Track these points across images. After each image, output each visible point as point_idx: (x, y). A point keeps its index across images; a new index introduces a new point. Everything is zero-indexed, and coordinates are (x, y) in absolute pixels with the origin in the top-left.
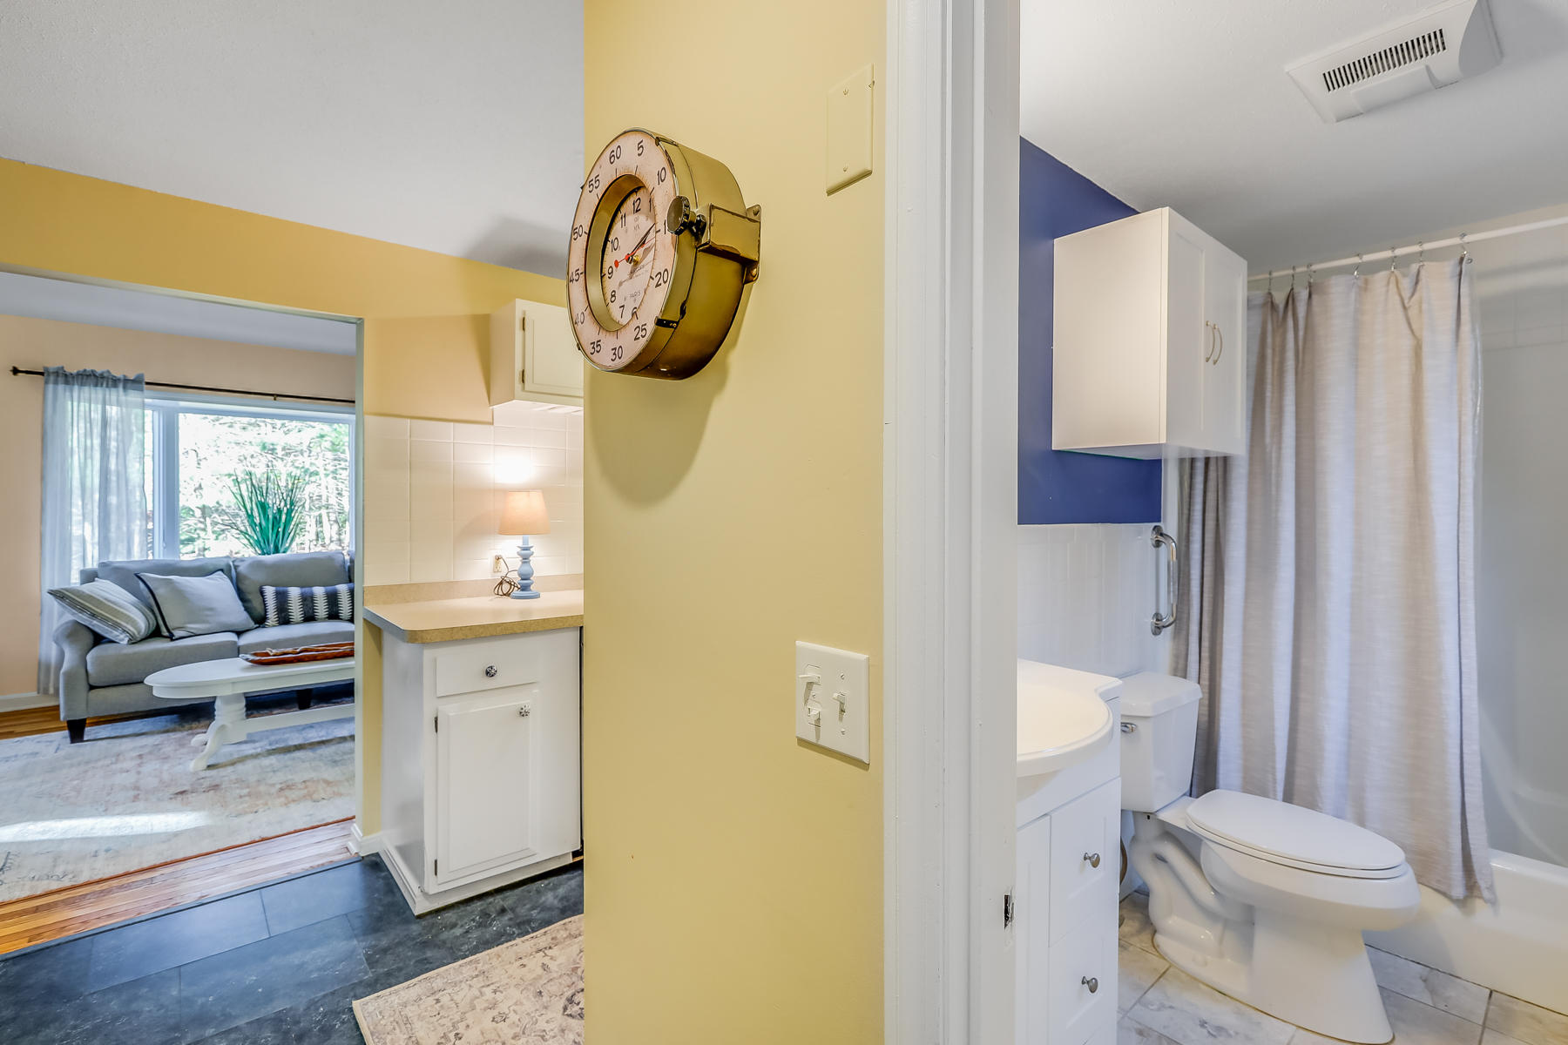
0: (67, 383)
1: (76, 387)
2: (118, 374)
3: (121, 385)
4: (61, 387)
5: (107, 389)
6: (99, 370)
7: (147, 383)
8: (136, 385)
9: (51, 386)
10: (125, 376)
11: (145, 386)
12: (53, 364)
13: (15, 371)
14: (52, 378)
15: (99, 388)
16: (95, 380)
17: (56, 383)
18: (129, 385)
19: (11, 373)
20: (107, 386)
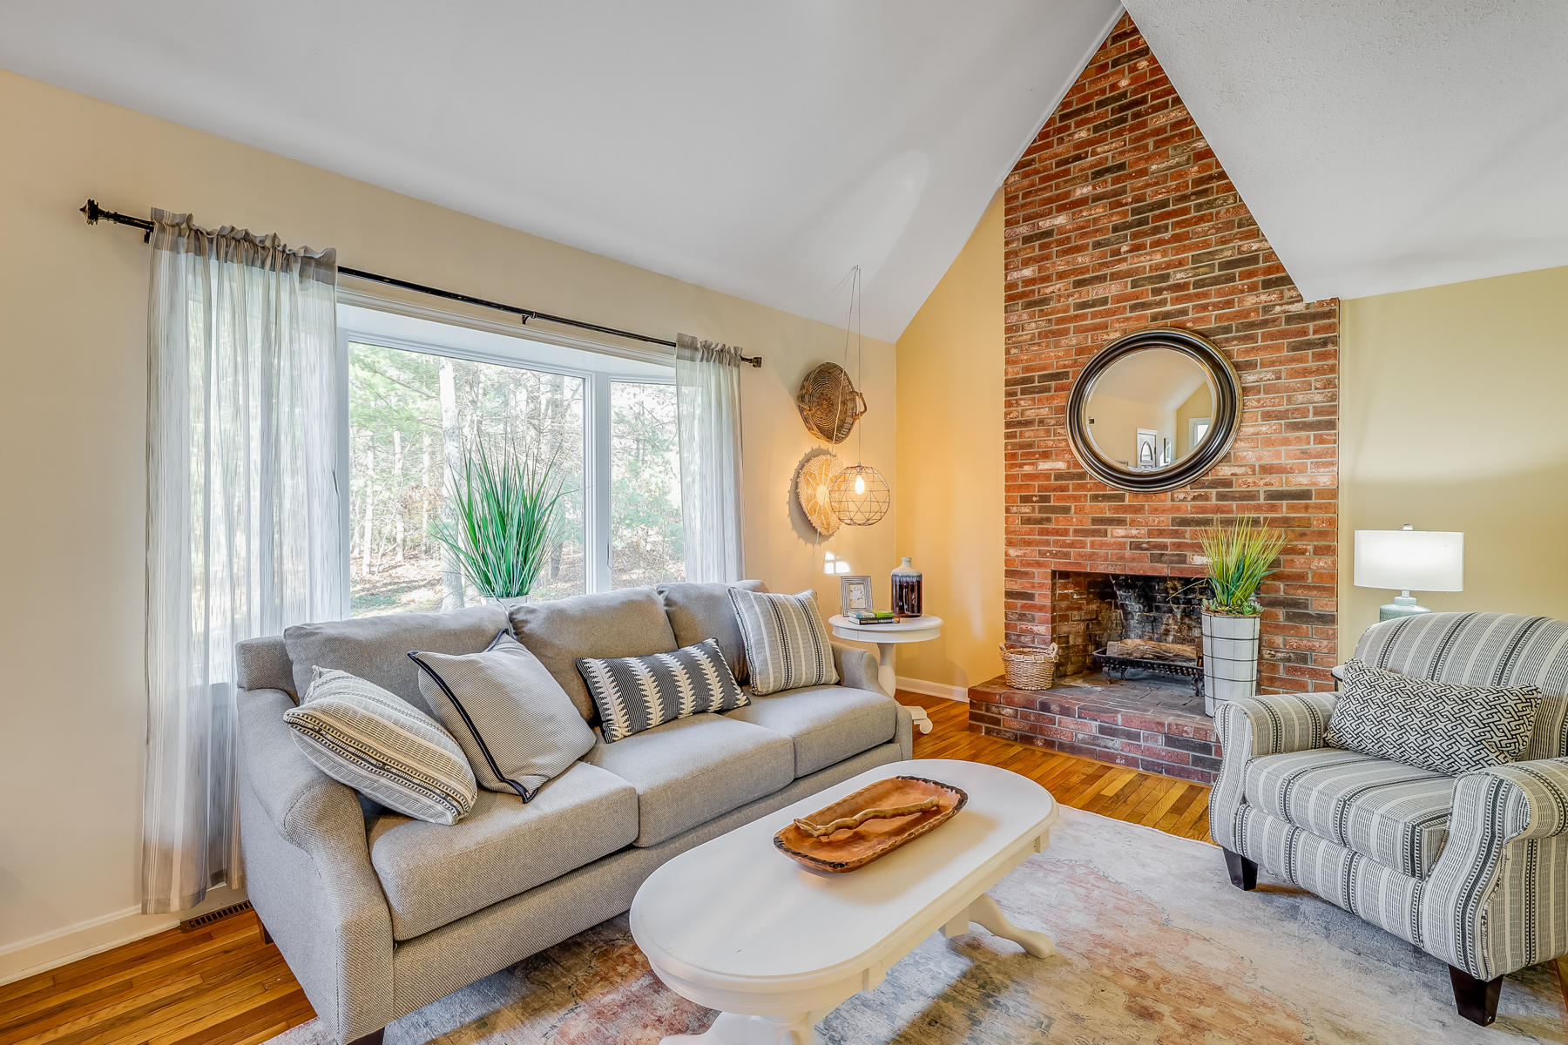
0: (199, 251)
1: (213, 262)
2: (294, 244)
3: (296, 268)
4: (185, 259)
5: (273, 275)
6: (258, 232)
7: (341, 270)
8: (322, 271)
9: (165, 255)
10: (306, 249)
11: (338, 275)
12: (173, 207)
13: (93, 212)
14: (168, 237)
15: (256, 270)
16: (251, 252)
17: (174, 248)
18: (311, 270)
19: (84, 217)
20: (273, 268)
